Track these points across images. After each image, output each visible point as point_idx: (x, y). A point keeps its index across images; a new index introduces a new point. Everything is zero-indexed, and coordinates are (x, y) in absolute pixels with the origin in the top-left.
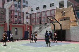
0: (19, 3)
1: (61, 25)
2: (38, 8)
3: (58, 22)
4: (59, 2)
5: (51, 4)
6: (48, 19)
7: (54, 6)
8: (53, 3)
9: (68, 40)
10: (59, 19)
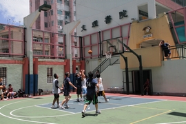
0: (66, 18)
1: (139, 58)
2: (95, 24)
3: (131, 51)
4: (139, 7)
5: (121, 13)
6: (109, 46)
7: (126, 16)
8: (125, 11)
9: (158, 92)
10: (138, 45)
